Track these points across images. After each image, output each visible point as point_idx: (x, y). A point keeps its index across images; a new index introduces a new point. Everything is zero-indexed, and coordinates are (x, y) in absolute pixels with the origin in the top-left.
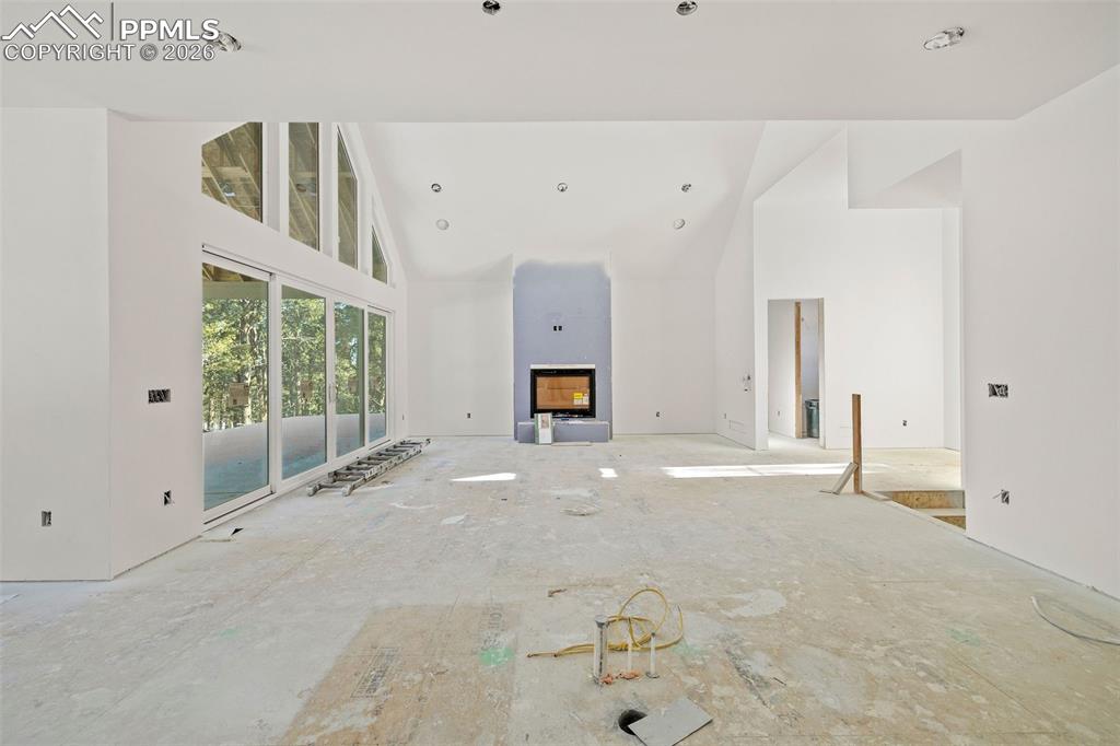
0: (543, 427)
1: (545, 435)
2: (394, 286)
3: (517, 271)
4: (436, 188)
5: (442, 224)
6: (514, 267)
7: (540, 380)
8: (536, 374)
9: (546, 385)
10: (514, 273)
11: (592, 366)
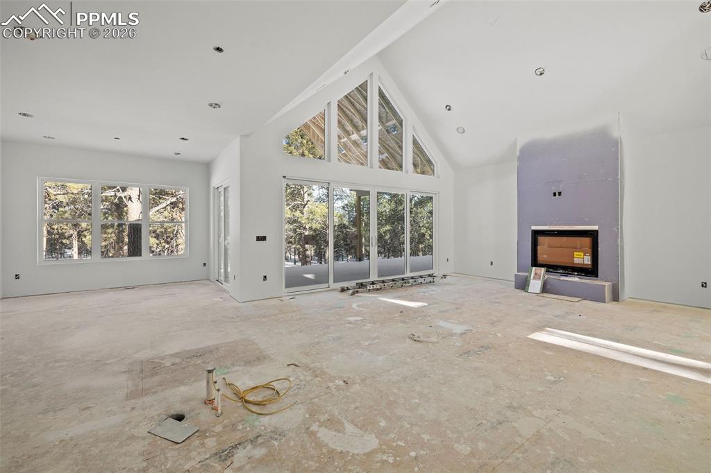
0: (534, 278)
1: (535, 285)
2: (438, 177)
3: (521, 151)
4: (448, 108)
5: (461, 130)
6: (518, 148)
7: (541, 239)
8: (536, 234)
9: (546, 244)
10: (518, 153)
11: (596, 228)
